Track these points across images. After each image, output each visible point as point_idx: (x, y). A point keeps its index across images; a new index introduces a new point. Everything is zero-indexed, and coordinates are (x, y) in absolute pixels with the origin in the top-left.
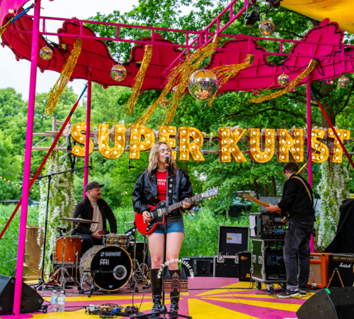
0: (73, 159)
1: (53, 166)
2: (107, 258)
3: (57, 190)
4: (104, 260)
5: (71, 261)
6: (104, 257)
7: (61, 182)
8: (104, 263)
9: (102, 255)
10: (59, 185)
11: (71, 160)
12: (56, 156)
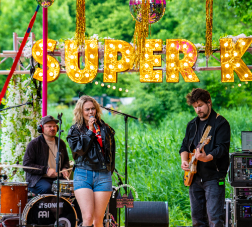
0: (38, 85)
1: (14, 94)
2: (47, 210)
3: (20, 123)
4: (43, 212)
5: (12, 212)
6: (43, 209)
7: (25, 113)
8: (43, 215)
9: (40, 207)
10: (23, 117)
11: (36, 86)
12: (19, 81)
